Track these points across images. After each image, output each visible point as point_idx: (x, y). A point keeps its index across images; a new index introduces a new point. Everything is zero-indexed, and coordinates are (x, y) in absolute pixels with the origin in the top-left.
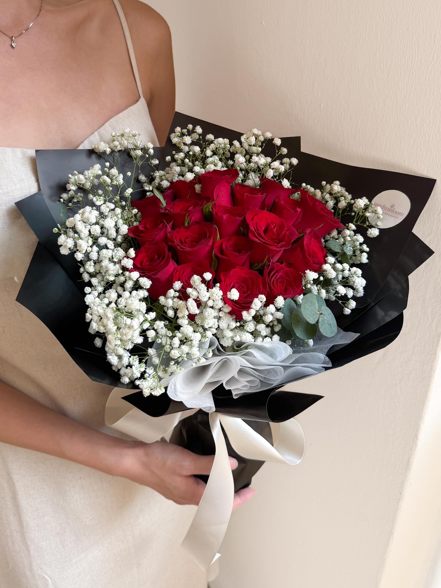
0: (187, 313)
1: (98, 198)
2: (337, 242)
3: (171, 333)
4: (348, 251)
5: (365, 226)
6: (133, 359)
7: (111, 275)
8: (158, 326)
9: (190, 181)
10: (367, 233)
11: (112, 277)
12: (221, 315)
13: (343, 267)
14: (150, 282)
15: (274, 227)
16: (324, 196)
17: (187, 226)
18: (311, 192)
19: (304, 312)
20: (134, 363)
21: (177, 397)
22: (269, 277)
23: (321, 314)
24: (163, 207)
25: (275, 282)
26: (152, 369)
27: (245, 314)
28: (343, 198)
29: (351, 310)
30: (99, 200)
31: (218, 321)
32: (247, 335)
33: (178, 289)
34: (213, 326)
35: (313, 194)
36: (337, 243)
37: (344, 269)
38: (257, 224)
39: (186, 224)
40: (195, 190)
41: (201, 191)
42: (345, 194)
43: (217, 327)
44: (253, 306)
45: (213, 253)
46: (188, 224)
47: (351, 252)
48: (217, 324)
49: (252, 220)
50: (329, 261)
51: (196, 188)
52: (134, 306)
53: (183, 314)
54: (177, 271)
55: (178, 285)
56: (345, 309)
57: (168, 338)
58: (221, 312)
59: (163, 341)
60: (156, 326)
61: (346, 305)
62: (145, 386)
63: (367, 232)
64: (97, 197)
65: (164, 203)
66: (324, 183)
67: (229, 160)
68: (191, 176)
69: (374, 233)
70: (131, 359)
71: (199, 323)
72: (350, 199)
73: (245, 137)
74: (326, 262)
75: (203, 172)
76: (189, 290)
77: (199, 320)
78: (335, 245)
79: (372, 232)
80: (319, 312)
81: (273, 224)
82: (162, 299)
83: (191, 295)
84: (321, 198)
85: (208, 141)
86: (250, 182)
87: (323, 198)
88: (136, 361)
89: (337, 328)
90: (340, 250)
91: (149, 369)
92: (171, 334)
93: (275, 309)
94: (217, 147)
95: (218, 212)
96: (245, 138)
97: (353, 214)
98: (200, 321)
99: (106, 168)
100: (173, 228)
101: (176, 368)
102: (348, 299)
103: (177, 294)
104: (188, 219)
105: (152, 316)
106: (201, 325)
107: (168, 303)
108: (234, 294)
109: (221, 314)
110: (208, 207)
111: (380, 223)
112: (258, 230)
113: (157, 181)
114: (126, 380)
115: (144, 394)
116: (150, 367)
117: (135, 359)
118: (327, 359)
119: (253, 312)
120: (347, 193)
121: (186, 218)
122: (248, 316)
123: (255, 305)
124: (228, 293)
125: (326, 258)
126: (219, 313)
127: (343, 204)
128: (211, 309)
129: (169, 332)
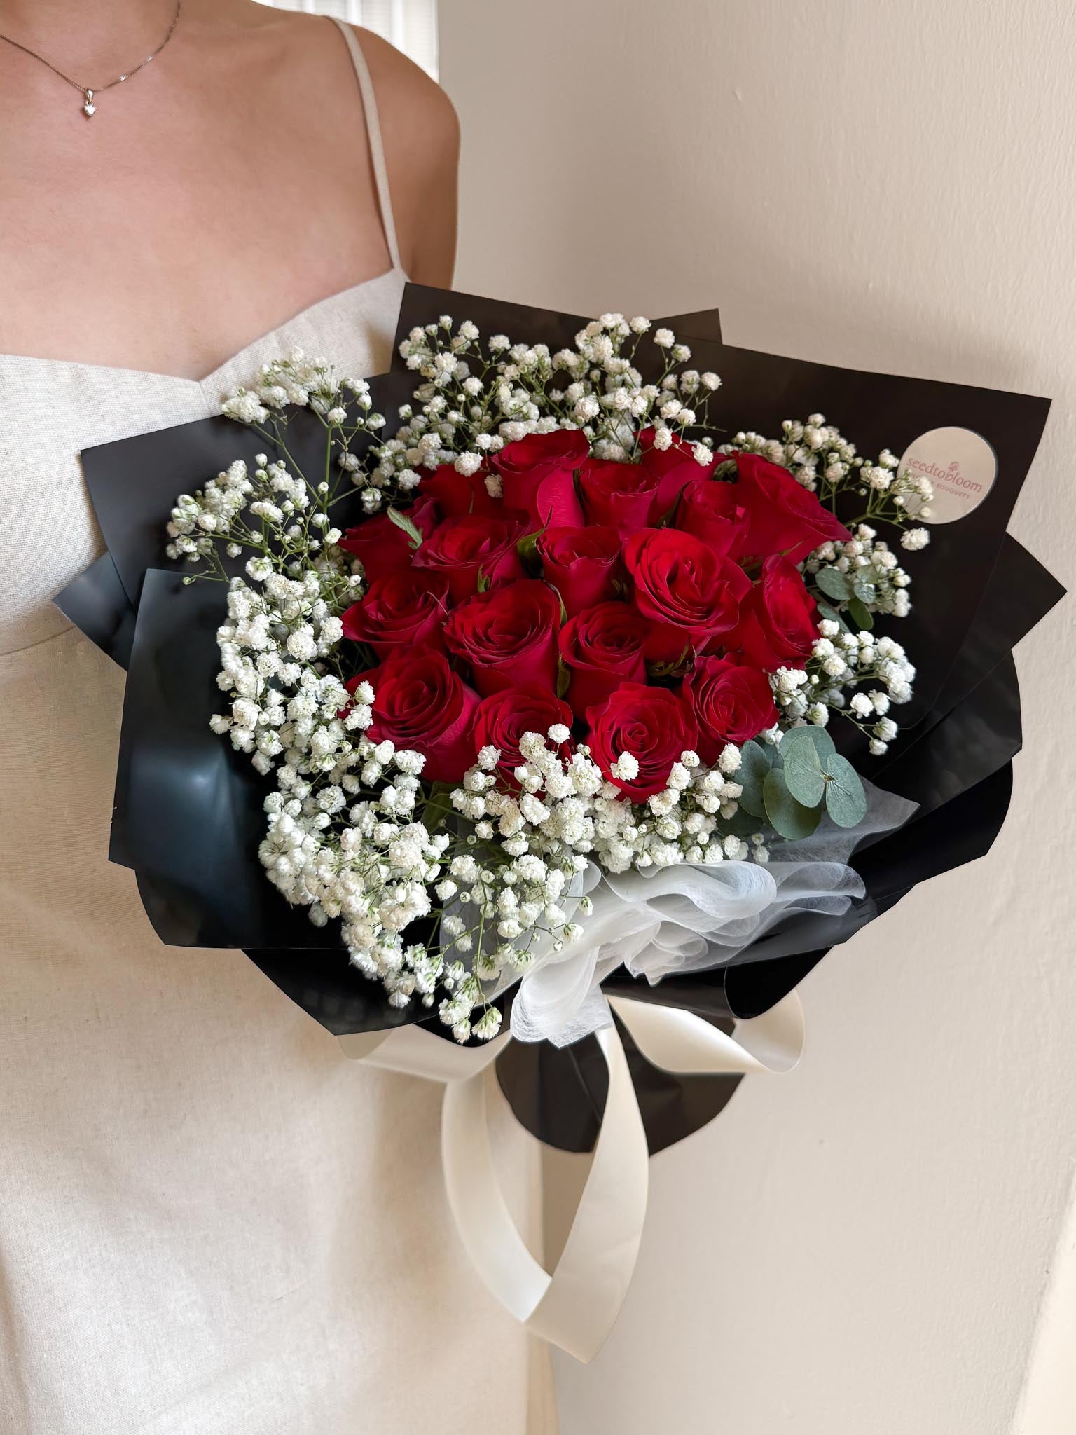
0: (521, 822)
1: (258, 564)
2: (836, 571)
3: (491, 874)
4: (865, 594)
5: (895, 522)
6: (415, 956)
7: (325, 758)
8: (460, 870)
9: (474, 475)
10: (903, 542)
11: (329, 763)
12: (598, 808)
13: (860, 640)
14: (423, 759)
15: (692, 570)
16: (790, 455)
17: (483, 593)
18: (760, 446)
19: (792, 785)
20: (418, 964)
21: (531, 1028)
22: (696, 698)
23: (830, 778)
24: (416, 548)
25: (712, 706)
26: (459, 968)
27: (655, 803)
28: (837, 455)
29: (887, 743)
30: (261, 567)
31: (593, 822)
32: (666, 851)
33: (491, 767)
34: (585, 835)
35: (764, 452)
36: (836, 574)
37: (863, 646)
38: (650, 569)
39: (482, 589)
40: (487, 491)
41: (502, 492)
42: (839, 443)
43: (592, 835)
44: (672, 781)
45: (560, 660)
46: (486, 587)
47: (871, 596)
48: (591, 828)
49: (638, 560)
50: (826, 633)
51: (490, 487)
52: (409, 861)
53: (513, 826)
54: (480, 716)
55: (490, 756)
56: (873, 743)
57: (485, 886)
58: (598, 801)
59: (476, 897)
60: (455, 869)
61: (875, 732)
62: (456, 1019)
63: (902, 540)
64: (256, 562)
65: (416, 536)
66: (788, 424)
67: (554, 390)
68: (473, 462)
69: (917, 539)
70: (408, 956)
71: (551, 834)
72: (851, 455)
73: (586, 338)
74: (819, 635)
75: (498, 446)
76: (521, 773)
77: (551, 828)
78: (833, 583)
79: (914, 539)
80: (824, 774)
81: (686, 562)
82: (458, 798)
83: (529, 785)
84: (785, 458)
85: (496, 352)
86: (614, 450)
87: (789, 458)
88: (421, 959)
89: (865, 800)
90: (845, 593)
91: (454, 969)
92: (492, 877)
93: (721, 780)
94: (523, 372)
95: (553, 548)
96: (586, 340)
97: (863, 492)
98: (554, 830)
99: (261, 468)
100: (451, 604)
101: (516, 959)
102: (879, 718)
103: (492, 780)
104: (485, 579)
105: (442, 845)
106: (555, 838)
107: (474, 807)
108: (628, 767)
109: (599, 805)
110: (528, 542)
111: (929, 511)
112: (656, 588)
113: (386, 470)
114: (403, 1000)
115: (458, 1038)
116: (454, 964)
117: (419, 956)
118: (852, 872)
119: (674, 796)
120: (843, 442)
121: (480, 573)
122: (663, 807)
123: (678, 780)
124: (613, 766)
125: (819, 626)
126: (594, 801)
127: (837, 471)
128: (575, 800)
129: (487, 872)
